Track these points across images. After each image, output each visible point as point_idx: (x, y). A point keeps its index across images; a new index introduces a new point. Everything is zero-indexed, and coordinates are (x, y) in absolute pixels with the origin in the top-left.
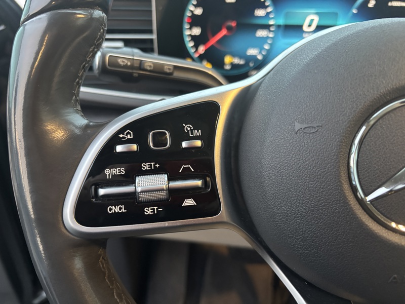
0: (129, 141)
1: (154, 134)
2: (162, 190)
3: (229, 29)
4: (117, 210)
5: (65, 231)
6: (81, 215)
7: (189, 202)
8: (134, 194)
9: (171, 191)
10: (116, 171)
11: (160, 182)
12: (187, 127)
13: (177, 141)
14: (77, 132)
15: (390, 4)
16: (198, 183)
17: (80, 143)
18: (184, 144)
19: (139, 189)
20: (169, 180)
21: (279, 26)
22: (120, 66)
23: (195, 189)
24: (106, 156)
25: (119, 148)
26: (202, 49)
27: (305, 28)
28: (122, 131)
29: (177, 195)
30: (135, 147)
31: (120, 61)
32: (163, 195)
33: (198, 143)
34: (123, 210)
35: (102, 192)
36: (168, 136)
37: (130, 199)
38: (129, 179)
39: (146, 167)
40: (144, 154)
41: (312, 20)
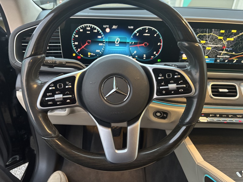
0: (53, 87)
1: (59, 85)
2: (61, 98)
3: (89, 43)
4: (50, 103)
5: (37, 108)
6: (42, 104)
7: (68, 101)
8: (54, 99)
9: (63, 98)
10: (50, 94)
11: (61, 96)
12: (67, 83)
13: (65, 86)
14: (39, 85)
15: (144, 35)
16: (71, 96)
17: (40, 87)
18: (67, 87)
19: (55, 98)
20: (63, 96)
21: (106, 42)
22: (49, 63)
23: (70, 97)
24: (47, 90)
25: (50, 88)
26: (79, 50)
27: (116, 43)
28: (51, 84)
29: (65, 99)
30: (54, 88)
31: (48, 61)
32: (62, 99)
33: (70, 86)
34: (52, 103)
35: (46, 99)
36: (62, 85)
37: (53, 100)
38: (53, 96)
39: (57, 93)
40: (57, 89)
41: (118, 40)
